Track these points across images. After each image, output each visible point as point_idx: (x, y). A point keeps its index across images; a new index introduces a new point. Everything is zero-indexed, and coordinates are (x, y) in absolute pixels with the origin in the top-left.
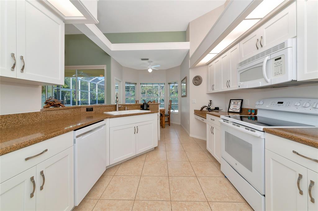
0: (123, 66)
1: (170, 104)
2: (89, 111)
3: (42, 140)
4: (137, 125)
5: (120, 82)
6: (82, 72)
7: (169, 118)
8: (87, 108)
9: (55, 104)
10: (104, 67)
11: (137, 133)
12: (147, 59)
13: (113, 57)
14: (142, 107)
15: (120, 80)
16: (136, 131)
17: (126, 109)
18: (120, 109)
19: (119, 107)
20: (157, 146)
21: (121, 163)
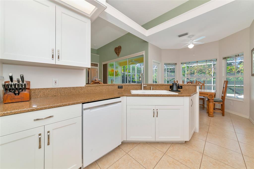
0: (162, 48)
1: (224, 87)
2: (119, 88)
3: (47, 108)
4: (157, 108)
5: (159, 64)
6: (134, 60)
7: (223, 106)
8: (118, 86)
9: (96, 82)
10: (143, 53)
11: (157, 117)
12: (186, 34)
13: (150, 42)
14: (171, 88)
15: (159, 62)
16: (155, 114)
17: (151, 89)
18: (145, 88)
19: (144, 87)
20: (188, 140)
21: (140, 143)
